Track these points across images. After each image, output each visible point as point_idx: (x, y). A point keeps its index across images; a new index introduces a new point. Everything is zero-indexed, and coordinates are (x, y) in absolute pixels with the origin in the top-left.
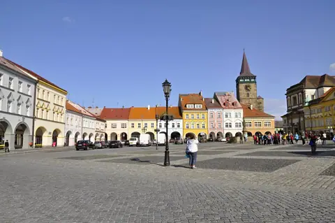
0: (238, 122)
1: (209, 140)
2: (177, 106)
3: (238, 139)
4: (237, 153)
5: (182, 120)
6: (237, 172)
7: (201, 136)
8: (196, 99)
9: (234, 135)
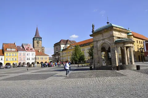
0: (33, 57)
1: (18, 66)
2: (1, 49)
4: (31, 72)
5: (4, 56)
6: (31, 81)
7: (14, 64)
8: (12, 46)
9: (31, 64)
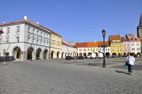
0: (138, 47)
1: (123, 56)
2: (108, 41)
3: (138, 55)
4: (138, 62)
5: (110, 47)
6: (139, 71)
7: (120, 54)
8: (117, 37)
9: (136, 54)
